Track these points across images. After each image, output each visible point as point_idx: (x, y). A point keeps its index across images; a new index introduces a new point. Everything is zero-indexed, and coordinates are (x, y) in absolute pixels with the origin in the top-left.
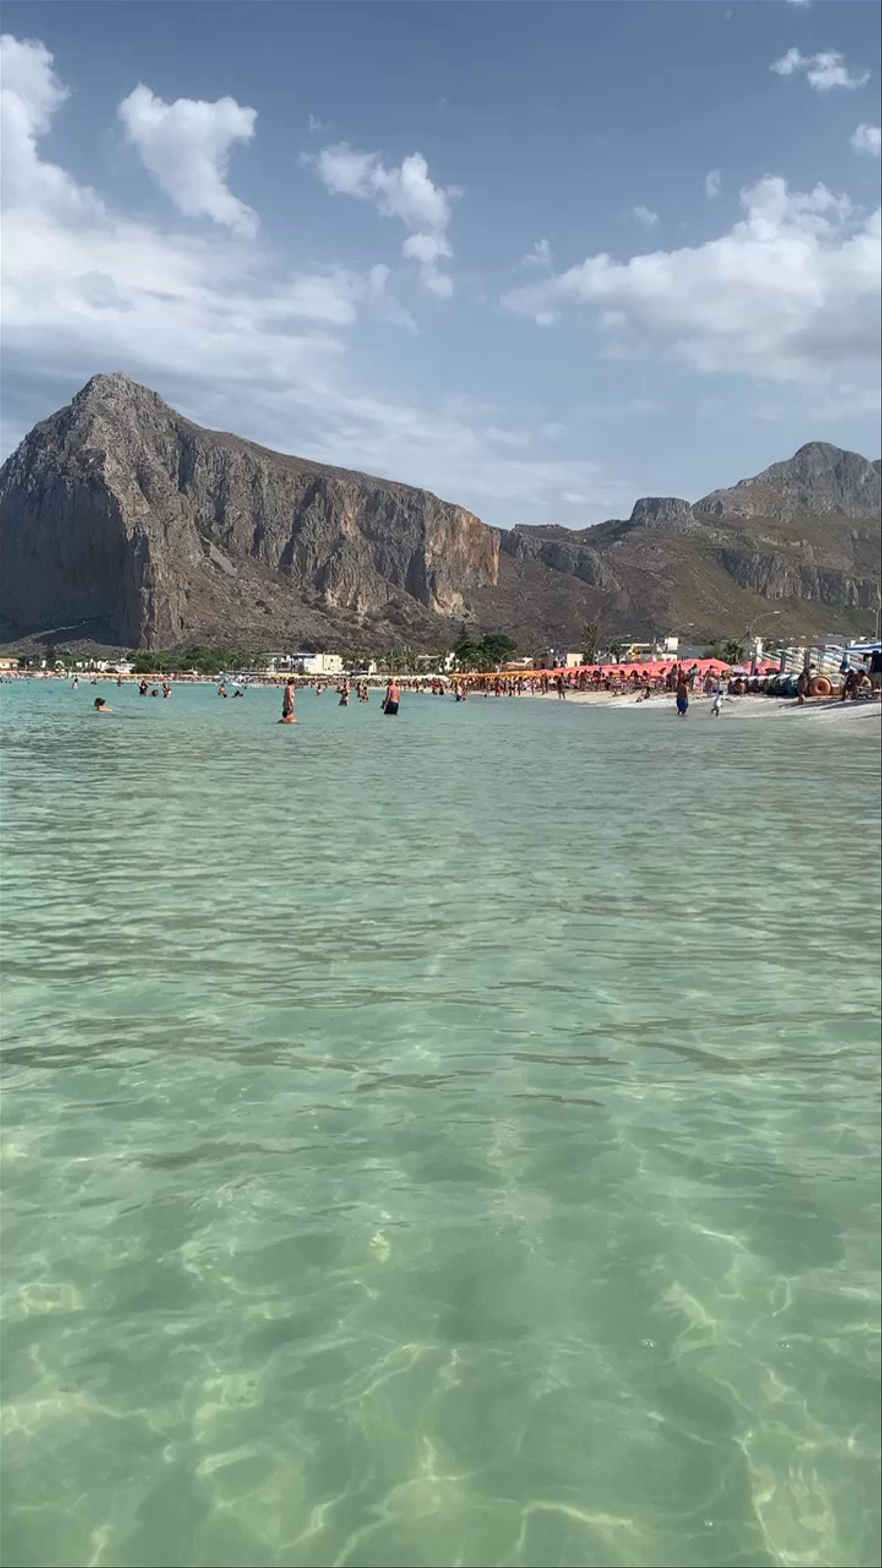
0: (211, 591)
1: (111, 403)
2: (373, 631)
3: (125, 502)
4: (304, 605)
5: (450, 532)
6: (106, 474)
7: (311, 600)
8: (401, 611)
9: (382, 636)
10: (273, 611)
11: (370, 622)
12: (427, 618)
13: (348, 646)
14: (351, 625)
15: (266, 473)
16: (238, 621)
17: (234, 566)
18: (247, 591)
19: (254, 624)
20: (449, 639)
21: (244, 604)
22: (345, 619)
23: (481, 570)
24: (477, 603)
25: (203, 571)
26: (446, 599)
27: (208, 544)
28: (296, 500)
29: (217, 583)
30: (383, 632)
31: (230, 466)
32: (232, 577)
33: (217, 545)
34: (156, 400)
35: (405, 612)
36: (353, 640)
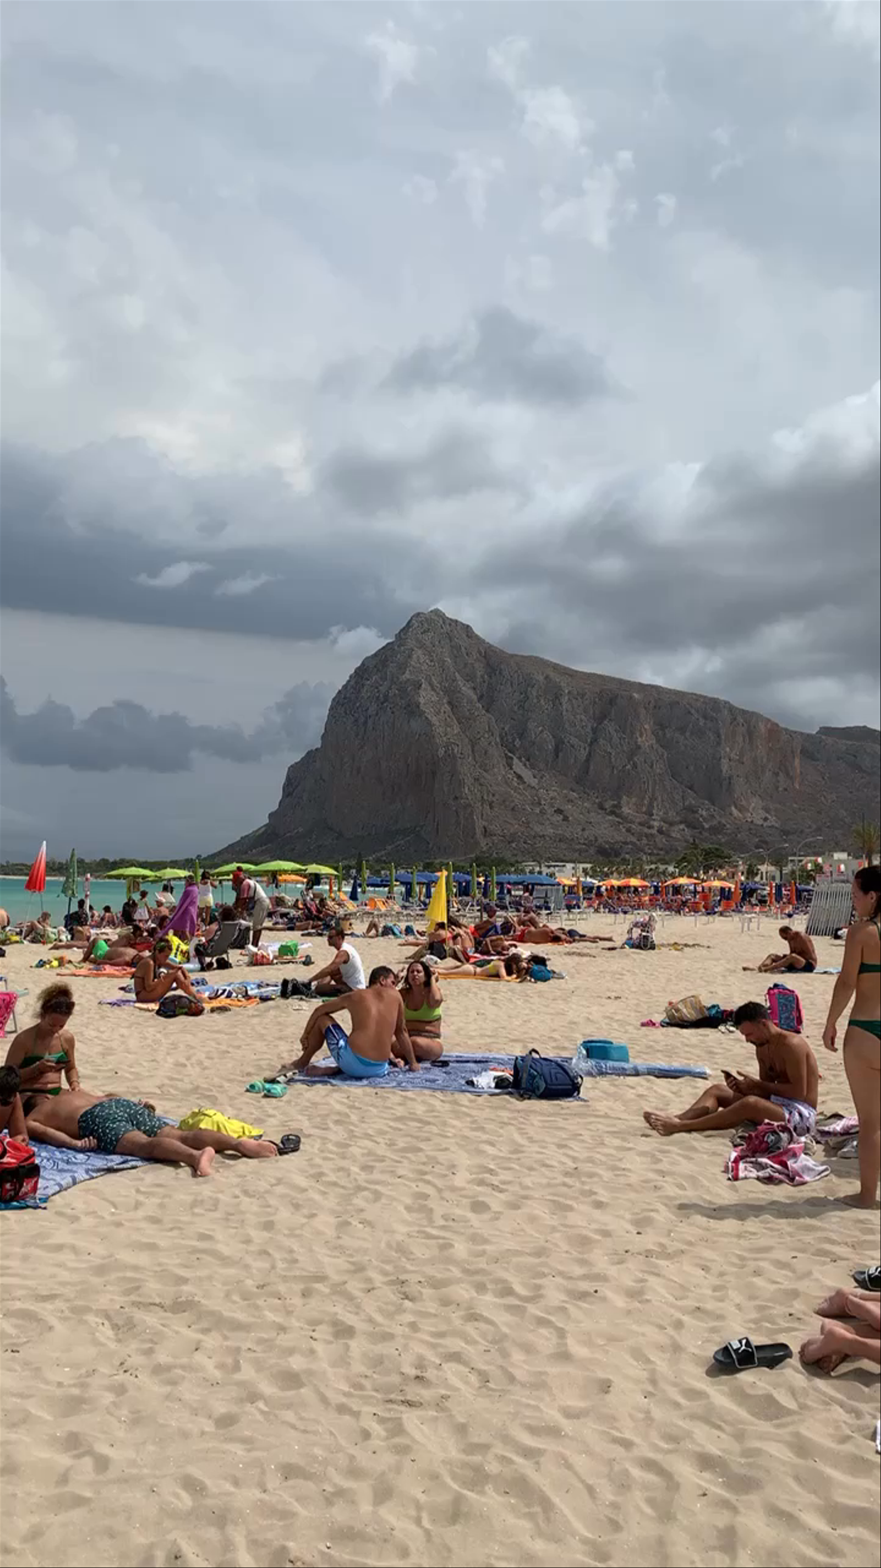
0: (513, 801)
1: (427, 638)
2: (669, 836)
3: (438, 724)
4: (600, 811)
5: (747, 738)
6: (422, 701)
7: (607, 807)
8: (697, 816)
9: (678, 840)
10: (570, 818)
11: (665, 827)
12: (723, 821)
13: (642, 851)
14: (646, 830)
15: (567, 691)
16: (538, 829)
17: (535, 777)
18: (546, 800)
19: (552, 831)
20: (747, 842)
21: (543, 812)
22: (640, 824)
23: (781, 774)
24: (779, 806)
25: (506, 783)
26: (744, 803)
27: (512, 758)
28: (594, 713)
29: (519, 793)
30: (679, 836)
31: (533, 687)
32: (533, 787)
33: (520, 758)
34: (467, 632)
35: (701, 816)
36: (648, 845)
